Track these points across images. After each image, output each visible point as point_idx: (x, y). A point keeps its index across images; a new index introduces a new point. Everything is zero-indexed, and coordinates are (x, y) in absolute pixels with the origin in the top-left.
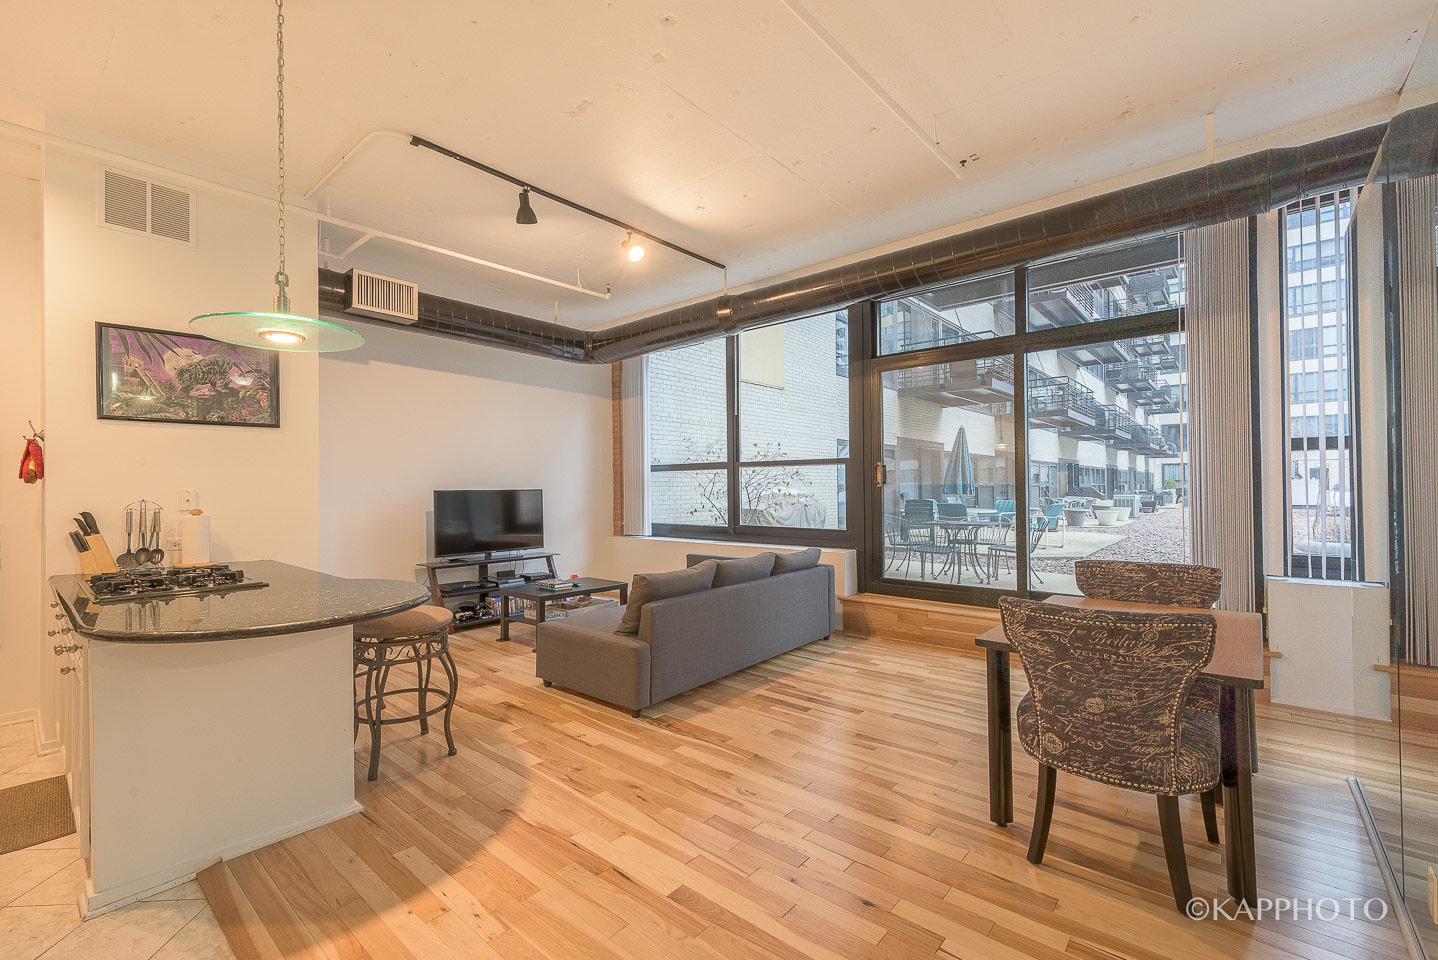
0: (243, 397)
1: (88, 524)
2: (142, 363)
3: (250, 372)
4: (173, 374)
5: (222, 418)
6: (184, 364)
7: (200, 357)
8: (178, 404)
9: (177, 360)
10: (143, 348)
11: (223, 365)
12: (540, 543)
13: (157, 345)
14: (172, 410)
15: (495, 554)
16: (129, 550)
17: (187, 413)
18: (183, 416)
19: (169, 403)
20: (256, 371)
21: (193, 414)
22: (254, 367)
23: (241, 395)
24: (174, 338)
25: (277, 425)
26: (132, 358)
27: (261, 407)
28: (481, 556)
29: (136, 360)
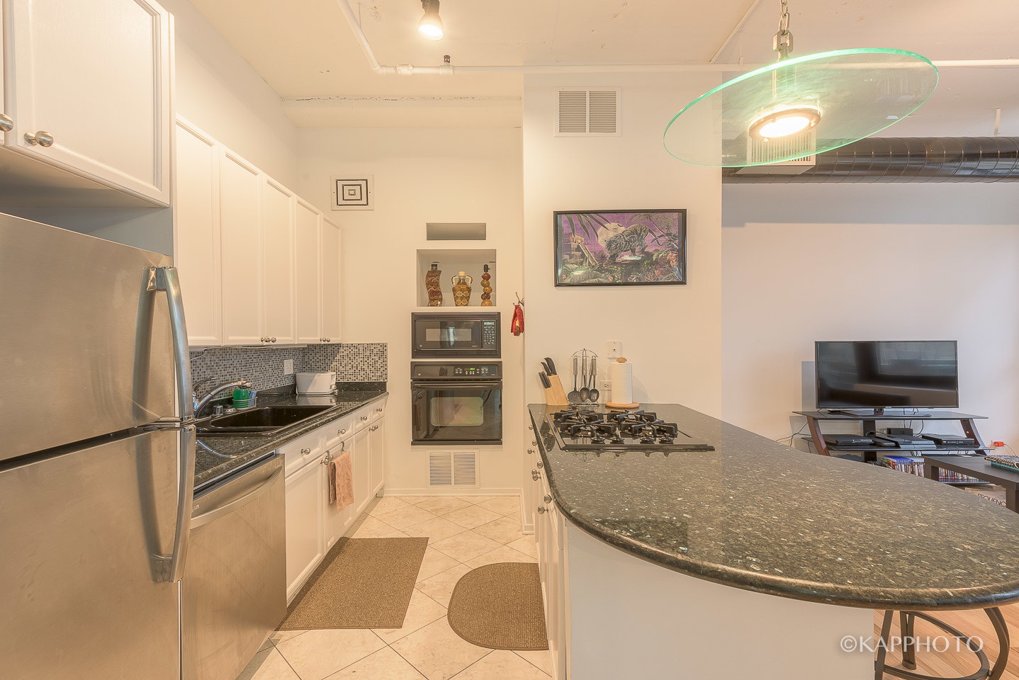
0: (656, 259)
1: (549, 367)
2: (583, 239)
3: (662, 236)
4: (603, 245)
5: (640, 279)
6: (612, 236)
7: (623, 229)
8: (607, 270)
9: (608, 233)
10: (584, 227)
11: (640, 233)
12: (955, 404)
13: (594, 223)
14: (603, 275)
15: (888, 410)
16: (575, 388)
17: (614, 277)
18: (610, 280)
19: (601, 270)
20: (667, 234)
21: (618, 277)
22: (665, 231)
23: (654, 258)
24: (605, 215)
25: (683, 283)
26: (576, 236)
27: (670, 266)
28: (869, 411)
29: (580, 237)
